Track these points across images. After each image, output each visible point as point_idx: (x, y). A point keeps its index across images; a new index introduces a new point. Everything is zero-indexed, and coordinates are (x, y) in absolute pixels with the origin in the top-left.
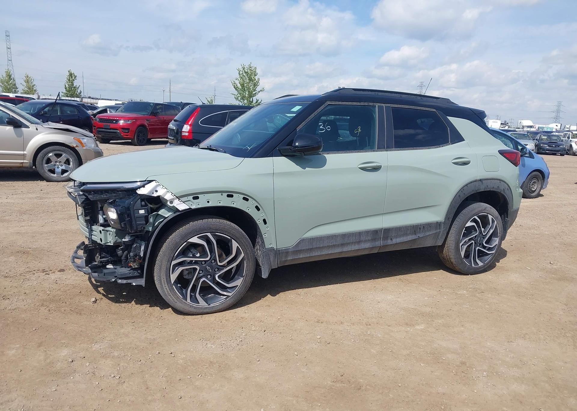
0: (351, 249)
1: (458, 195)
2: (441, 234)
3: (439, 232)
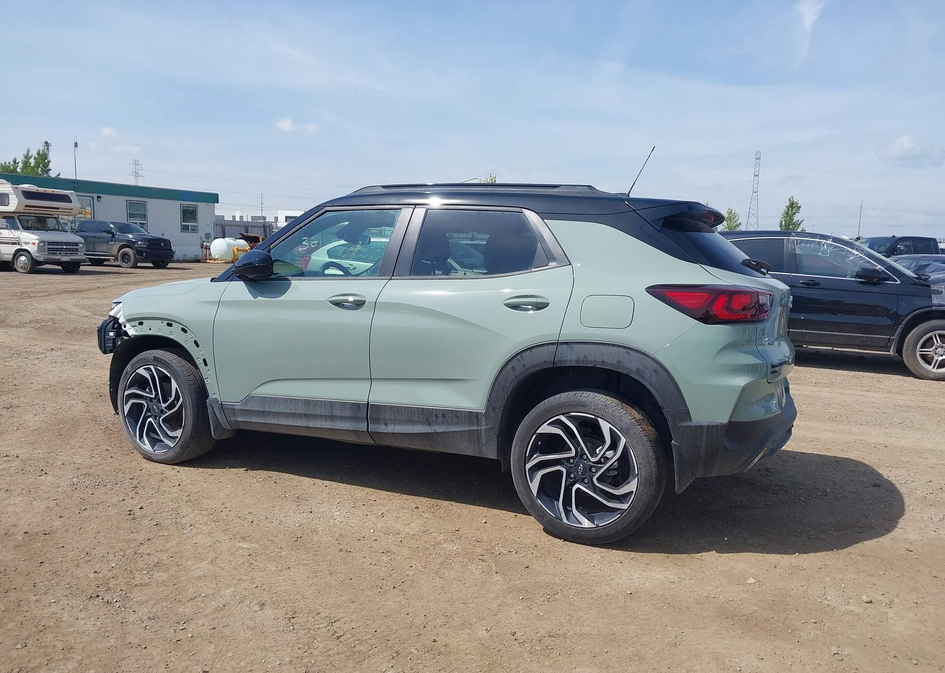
0: (321, 425)
1: (510, 366)
2: (483, 436)
3: (477, 430)
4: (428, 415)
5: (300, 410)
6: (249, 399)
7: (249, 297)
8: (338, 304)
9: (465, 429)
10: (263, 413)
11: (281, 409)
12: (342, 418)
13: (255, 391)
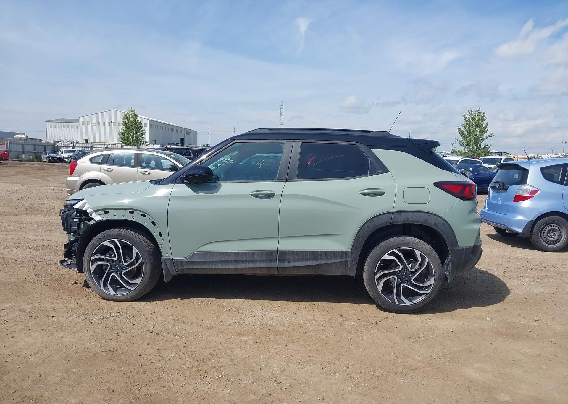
0: (245, 266)
1: (366, 225)
2: (349, 264)
3: (346, 261)
4: (316, 255)
5: (232, 258)
6: (194, 255)
7: (192, 193)
8: (256, 196)
9: (339, 261)
10: (205, 263)
11: (218, 259)
12: (260, 261)
13: (198, 249)
